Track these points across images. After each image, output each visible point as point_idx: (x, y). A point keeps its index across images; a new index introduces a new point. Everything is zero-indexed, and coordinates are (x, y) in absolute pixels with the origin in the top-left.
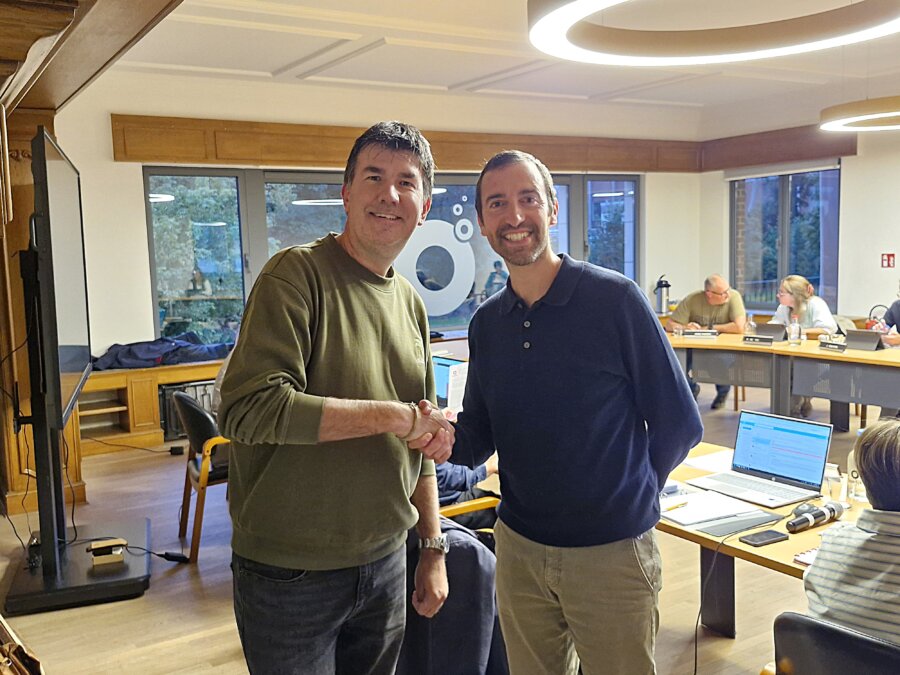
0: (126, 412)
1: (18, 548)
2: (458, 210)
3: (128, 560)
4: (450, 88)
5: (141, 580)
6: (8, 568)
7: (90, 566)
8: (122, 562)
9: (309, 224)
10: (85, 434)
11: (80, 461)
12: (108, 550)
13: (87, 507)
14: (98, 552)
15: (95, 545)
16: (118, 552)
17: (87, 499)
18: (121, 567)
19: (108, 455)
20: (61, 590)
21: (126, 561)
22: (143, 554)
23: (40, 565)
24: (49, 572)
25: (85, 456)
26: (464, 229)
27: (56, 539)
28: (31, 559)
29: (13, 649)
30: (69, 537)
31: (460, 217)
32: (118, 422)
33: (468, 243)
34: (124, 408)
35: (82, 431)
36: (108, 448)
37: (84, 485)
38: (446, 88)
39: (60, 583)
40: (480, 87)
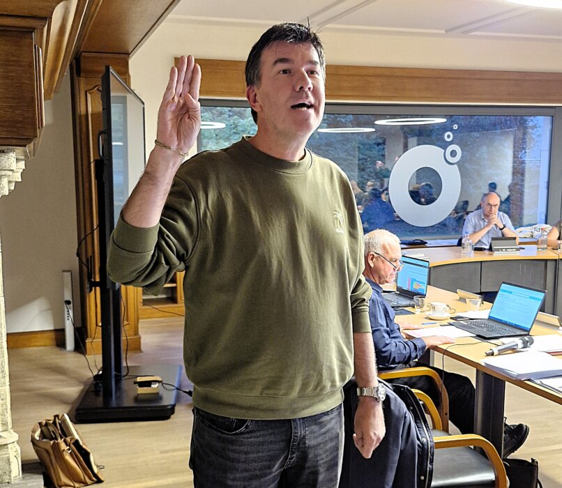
0: (176, 288)
1: (90, 378)
2: (449, 136)
3: (162, 392)
4: (447, 31)
5: (169, 407)
6: (82, 391)
7: (135, 394)
8: (158, 394)
9: (336, 149)
10: (146, 302)
11: (138, 322)
12: (148, 384)
13: (141, 354)
14: (142, 384)
15: (139, 379)
16: (155, 386)
17: (142, 348)
18: (157, 397)
19: (162, 319)
20: (114, 408)
21: (161, 393)
22: (173, 390)
23: (102, 390)
24: (108, 395)
25: (142, 318)
26: (453, 154)
27: (114, 373)
28: (96, 385)
29: (73, 441)
30: (124, 372)
31: (451, 143)
32: (170, 295)
33: (456, 165)
34: (174, 285)
35: (144, 300)
36: (161, 314)
37: (140, 338)
38: (443, 32)
39: (114, 403)
40: (476, 29)
